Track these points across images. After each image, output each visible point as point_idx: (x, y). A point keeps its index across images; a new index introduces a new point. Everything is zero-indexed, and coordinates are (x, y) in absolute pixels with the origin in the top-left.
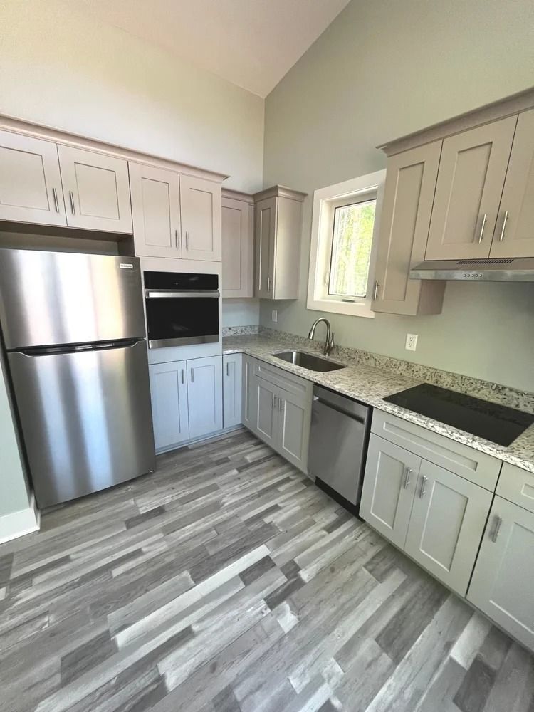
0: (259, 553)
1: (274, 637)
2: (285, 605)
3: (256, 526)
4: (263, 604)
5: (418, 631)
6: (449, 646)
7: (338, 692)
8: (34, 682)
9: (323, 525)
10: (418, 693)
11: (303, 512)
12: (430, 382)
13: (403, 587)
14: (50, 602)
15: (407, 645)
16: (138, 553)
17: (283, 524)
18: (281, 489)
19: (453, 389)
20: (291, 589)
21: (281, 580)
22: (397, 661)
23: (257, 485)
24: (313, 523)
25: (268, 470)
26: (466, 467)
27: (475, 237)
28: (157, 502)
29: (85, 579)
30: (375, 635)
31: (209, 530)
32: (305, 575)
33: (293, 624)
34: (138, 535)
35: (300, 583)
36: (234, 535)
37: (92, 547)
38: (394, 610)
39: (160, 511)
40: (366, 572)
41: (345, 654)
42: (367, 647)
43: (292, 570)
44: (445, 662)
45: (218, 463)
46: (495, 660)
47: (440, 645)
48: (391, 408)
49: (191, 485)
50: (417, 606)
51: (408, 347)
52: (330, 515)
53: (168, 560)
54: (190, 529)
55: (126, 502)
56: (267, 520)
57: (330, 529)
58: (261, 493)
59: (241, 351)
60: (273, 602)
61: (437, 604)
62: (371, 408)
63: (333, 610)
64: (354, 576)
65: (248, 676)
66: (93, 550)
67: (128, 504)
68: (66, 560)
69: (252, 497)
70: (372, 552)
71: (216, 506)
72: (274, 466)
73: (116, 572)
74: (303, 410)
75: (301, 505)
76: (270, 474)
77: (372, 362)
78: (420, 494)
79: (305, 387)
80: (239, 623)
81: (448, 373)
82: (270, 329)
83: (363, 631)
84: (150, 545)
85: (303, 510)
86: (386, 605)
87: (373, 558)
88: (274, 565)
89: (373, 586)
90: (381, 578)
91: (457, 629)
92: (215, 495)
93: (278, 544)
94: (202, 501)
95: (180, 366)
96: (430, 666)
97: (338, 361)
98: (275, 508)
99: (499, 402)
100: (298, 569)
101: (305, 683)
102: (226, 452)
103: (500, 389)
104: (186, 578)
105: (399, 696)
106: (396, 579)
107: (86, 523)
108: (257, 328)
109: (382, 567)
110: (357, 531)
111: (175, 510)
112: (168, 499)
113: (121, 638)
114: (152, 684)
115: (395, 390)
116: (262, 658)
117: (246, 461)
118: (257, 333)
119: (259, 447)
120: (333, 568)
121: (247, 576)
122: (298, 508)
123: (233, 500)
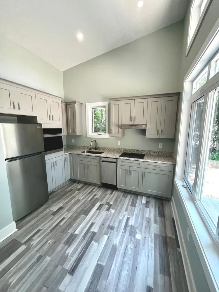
0: (98, 204)
1: (112, 215)
2: (111, 209)
3: (93, 200)
4: (106, 211)
5: (136, 202)
6: (142, 201)
7: (128, 215)
8: (60, 250)
9: (109, 194)
10: (140, 209)
11: (103, 193)
12: (125, 152)
13: (131, 198)
14: (46, 239)
15: (135, 204)
16: (64, 219)
17: (99, 197)
18: (94, 190)
19: (130, 152)
20: (110, 207)
21: (107, 206)
22: (135, 207)
23: (86, 193)
24: (107, 194)
25: (86, 188)
26: (137, 165)
27: (131, 120)
28: (58, 206)
29: (52, 231)
30: (130, 205)
31: (81, 206)
32: (111, 203)
33: (114, 212)
34: (59, 215)
35: (111, 205)
36: (89, 204)
37: (46, 224)
38: (131, 201)
39: (61, 208)
40: (123, 198)
41: (126, 210)
42: (129, 208)
43: (108, 204)
44: (142, 204)
45: (70, 191)
46: (149, 200)
47: (140, 202)
48: (122, 158)
49: (65, 199)
50: (135, 198)
51: (118, 145)
52: (109, 192)
53: (75, 216)
54: (75, 208)
55: (46, 211)
56: (95, 198)
57: (111, 194)
58: (89, 193)
59: (69, 153)
60: (108, 210)
61: (138, 197)
62: (117, 159)
63: (120, 206)
64: (121, 199)
65: (111, 222)
66: (47, 224)
67: (47, 211)
68: (39, 230)
69: (87, 195)
70: (122, 194)
71: (78, 201)
72: (88, 187)
73: (61, 224)
74: (97, 166)
75: (101, 192)
76: (88, 189)
77: (110, 150)
78: (131, 174)
79: (97, 159)
80: (103, 216)
81: (128, 149)
82: (72, 145)
83: (128, 206)
84: (66, 215)
85: (102, 193)
86: (129, 201)
87: (123, 195)
88: (103, 205)
89: (126, 199)
90: (126, 197)
91: (142, 199)
92: (75, 199)
93: (102, 201)
94: (73, 201)
95: (52, 161)
96: (140, 205)
97: (101, 151)
98: (95, 195)
99: (138, 153)
100: (109, 203)
101: (122, 217)
102: (70, 188)
103: (138, 150)
104: (83, 216)
105: (138, 211)
106: (129, 196)
107: (36, 221)
108: (66, 146)
109: (125, 196)
110: (117, 192)
111: (66, 206)
112: (61, 205)
113: (77, 232)
114: (92, 234)
115: (120, 155)
116: (112, 219)
117: (78, 188)
118: (66, 147)
119: (79, 184)
120: (116, 200)
121: (99, 209)
122: (101, 193)
123: (82, 198)
